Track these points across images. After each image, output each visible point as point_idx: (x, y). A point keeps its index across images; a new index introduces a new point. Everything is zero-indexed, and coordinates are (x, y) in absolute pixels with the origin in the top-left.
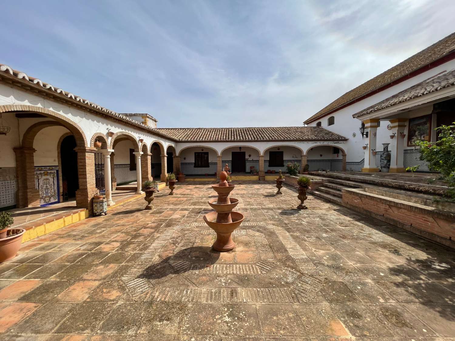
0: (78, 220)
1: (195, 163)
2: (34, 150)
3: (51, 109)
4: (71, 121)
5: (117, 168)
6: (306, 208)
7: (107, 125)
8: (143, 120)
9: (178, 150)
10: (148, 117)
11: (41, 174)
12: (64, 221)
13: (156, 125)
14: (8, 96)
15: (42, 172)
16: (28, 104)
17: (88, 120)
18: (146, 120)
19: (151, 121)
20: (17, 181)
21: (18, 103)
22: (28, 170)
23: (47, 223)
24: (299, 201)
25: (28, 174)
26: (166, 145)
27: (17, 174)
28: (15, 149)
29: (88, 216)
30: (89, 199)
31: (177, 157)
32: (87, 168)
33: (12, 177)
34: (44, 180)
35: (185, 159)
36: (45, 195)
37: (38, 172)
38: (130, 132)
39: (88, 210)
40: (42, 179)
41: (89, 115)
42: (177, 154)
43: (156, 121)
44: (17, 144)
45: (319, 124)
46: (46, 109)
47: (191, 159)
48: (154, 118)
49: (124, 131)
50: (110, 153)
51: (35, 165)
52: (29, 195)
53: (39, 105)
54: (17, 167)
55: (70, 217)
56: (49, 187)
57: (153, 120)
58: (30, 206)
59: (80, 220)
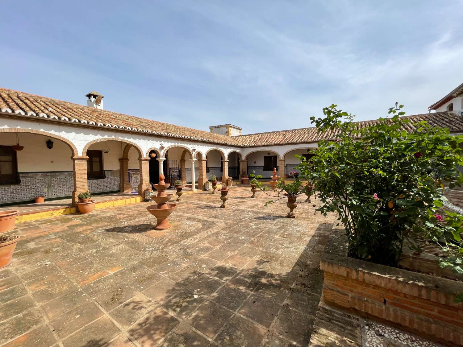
0: (135, 202)
1: (264, 167)
2: (128, 160)
3: (120, 138)
4: (132, 143)
5: (188, 170)
6: (294, 217)
7: (161, 142)
8: (226, 130)
9: (244, 155)
10: (231, 127)
11: (133, 173)
12: (125, 201)
13: (240, 132)
14: (97, 135)
15: (134, 172)
16: (107, 137)
17: (145, 140)
18: (229, 130)
19: (235, 129)
20: (120, 177)
21: (102, 137)
22: (125, 171)
23: (115, 200)
24: (289, 209)
25: (125, 173)
26: (226, 152)
27: (120, 173)
28: (120, 160)
29: (142, 201)
30: (143, 190)
31: (243, 161)
32: (143, 171)
33: (118, 175)
34: (135, 177)
35: (255, 162)
36: (135, 187)
37: (132, 173)
38: (183, 145)
39: (142, 197)
40: (134, 177)
41: (145, 137)
42: (244, 159)
43: (240, 129)
44: (121, 157)
45: (451, 107)
46: (117, 138)
47: (261, 163)
48: (237, 126)
49: (176, 144)
50: (163, 161)
51: (129, 168)
52: (125, 186)
53: (113, 137)
54: (120, 170)
55: (129, 200)
56: (138, 182)
57: (236, 128)
58: (125, 192)
59: (136, 202)
